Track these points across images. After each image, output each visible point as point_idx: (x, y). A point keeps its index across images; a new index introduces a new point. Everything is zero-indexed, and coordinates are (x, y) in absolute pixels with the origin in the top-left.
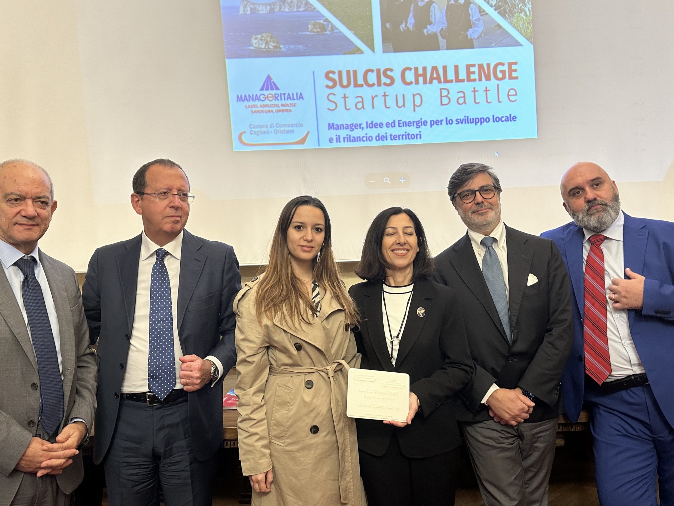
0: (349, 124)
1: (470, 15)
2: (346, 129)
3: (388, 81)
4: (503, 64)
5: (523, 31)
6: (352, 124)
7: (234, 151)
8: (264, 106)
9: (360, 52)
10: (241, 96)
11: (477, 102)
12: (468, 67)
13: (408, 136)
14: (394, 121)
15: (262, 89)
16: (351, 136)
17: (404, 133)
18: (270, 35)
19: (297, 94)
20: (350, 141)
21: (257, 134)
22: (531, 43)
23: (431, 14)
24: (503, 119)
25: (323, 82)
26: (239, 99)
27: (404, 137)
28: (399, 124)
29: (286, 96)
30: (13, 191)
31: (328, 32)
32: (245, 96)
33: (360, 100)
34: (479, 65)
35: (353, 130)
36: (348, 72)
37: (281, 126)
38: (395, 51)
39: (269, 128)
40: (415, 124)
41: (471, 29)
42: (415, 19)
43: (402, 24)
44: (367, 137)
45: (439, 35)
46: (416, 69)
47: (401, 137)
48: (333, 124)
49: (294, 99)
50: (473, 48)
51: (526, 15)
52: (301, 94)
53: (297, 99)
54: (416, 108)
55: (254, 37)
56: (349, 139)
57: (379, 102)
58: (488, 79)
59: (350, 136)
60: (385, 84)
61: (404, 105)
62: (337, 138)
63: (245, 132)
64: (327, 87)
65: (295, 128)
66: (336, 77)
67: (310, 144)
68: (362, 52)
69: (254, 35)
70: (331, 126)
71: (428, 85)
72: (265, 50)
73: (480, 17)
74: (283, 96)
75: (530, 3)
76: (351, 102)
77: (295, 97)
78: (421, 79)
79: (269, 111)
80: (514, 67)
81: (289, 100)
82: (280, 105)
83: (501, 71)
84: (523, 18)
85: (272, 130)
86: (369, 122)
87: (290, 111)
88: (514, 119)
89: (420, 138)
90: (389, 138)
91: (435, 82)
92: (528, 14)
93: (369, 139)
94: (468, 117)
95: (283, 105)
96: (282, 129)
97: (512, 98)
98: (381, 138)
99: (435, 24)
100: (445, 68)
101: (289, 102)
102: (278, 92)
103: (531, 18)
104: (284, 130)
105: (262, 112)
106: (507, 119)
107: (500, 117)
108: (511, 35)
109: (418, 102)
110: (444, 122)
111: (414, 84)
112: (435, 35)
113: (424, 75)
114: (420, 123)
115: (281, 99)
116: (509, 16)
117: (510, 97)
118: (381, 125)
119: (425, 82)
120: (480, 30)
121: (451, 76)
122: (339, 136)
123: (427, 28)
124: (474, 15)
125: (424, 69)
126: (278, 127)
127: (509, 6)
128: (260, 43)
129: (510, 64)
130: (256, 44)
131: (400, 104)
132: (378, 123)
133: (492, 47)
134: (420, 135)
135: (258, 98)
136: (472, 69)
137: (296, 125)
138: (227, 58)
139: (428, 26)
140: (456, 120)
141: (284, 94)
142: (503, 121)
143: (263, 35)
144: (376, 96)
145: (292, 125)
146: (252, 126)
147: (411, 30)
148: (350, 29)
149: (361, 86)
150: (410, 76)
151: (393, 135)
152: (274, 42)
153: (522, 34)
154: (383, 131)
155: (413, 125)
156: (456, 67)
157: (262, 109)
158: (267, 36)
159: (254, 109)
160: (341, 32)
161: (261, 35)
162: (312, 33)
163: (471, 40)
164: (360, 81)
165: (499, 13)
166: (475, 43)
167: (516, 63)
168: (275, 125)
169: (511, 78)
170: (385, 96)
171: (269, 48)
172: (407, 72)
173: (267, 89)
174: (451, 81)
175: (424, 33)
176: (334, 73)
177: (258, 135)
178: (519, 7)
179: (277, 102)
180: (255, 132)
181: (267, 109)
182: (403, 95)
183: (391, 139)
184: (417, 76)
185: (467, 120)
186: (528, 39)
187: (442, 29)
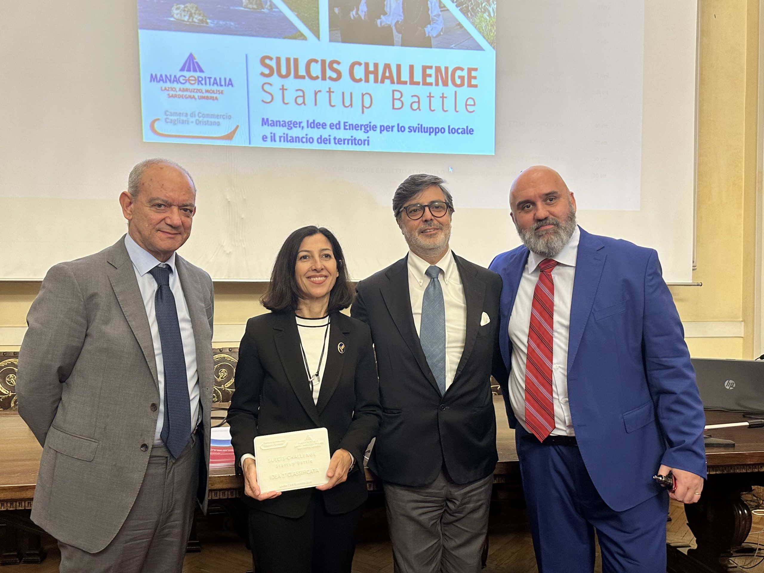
0: (287, 121)
1: (429, 9)
2: (283, 126)
3: (334, 75)
4: (462, 69)
5: (485, 33)
6: (291, 122)
7: (144, 141)
8: (184, 90)
9: (302, 38)
10: (156, 75)
11: (432, 109)
12: (424, 68)
13: (354, 141)
14: (339, 122)
16: (289, 136)
17: (350, 138)
18: (196, 6)
19: (225, 79)
20: (287, 142)
21: (174, 122)
22: (494, 48)
24: (460, 131)
25: (257, 68)
26: (153, 78)
27: (350, 142)
28: (345, 126)
29: (212, 80)
31: (265, 11)
32: (161, 76)
33: (301, 94)
34: (436, 67)
35: (291, 128)
36: (288, 60)
37: (204, 116)
38: (344, 41)
39: (189, 117)
40: (363, 128)
41: (429, 26)
42: (367, 7)
43: (352, 10)
44: (307, 138)
45: (394, 28)
46: (367, 65)
47: (346, 141)
48: (267, 119)
49: (221, 85)
50: (431, 47)
51: (489, 15)
52: (230, 80)
53: (225, 85)
54: (365, 109)
55: (175, 7)
56: (286, 138)
57: (323, 97)
58: (445, 84)
59: (287, 135)
60: (331, 78)
61: (351, 105)
62: (271, 137)
63: (158, 119)
64: (262, 74)
65: (221, 120)
66: (273, 64)
67: (240, 141)
68: (305, 38)
70: (265, 122)
71: (379, 85)
72: (188, 23)
73: (440, 13)
74: (208, 80)
75: (495, 3)
76: (290, 96)
77: (223, 83)
78: (371, 77)
79: (190, 97)
80: (473, 74)
81: (215, 85)
82: (204, 91)
83: (459, 77)
84: (486, 19)
85: (193, 119)
86: (311, 121)
87: (216, 98)
88: (470, 131)
89: (368, 144)
90: (332, 141)
91: (387, 81)
92: (492, 15)
93: (310, 140)
94: (421, 125)
95: (207, 91)
96: (206, 119)
97: (470, 108)
98: (324, 141)
99: (389, 15)
100: (399, 67)
101: (215, 88)
103: (494, 20)
104: (208, 121)
105: (182, 97)
106: (463, 132)
107: (456, 129)
108: (472, 37)
109: (367, 103)
110: (395, 129)
111: (363, 82)
112: (389, 27)
113: (375, 72)
114: (368, 128)
116: (471, 14)
117: (468, 107)
118: (324, 125)
119: (376, 81)
120: (440, 27)
121: (405, 76)
122: (274, 134)
123: (380, 18)
124: (434, 11)
125: (376, 65)
126: (200, 117)
127: (472, 4)
128: (183, 14)
129: (470, 70)
130: (177, 14)
131: (347, 103)
132: (321, 123)
133: (452, 48)
134: (368, 141)
136: (428, 71)
137: (223, 117)
138: (141, 29)
139: (382, 16)
140: (409, 128)
141: (210, 78)
142: (459, 133)
143: (187, 5)
144: (320, 91)
145: (218, 116)
146: (168, 113)
147: (363, 18)
148: (292, 10)
149: (303, 77)
150: (359, 72)
151: (338, 138)
152: (200, 15)
153: (484, 37)
154: (325, 133)
155: (361, 129)
156: (411, 68)
157: (181, 93)
158: (192, 8)
159: (171, 93)
160: (281, 12)
161: (184, 4)
162: (246, 9)
163: (429, 38)
164: (302, 71)
165: (461, 10)
166: (433, 42)
167: (476, 70)
168: (197, 114)
169: (470, 85)
170: (330, 92)
171: (193, 21)
172: (356, 67)
173: (189, 70)
174: (405, 83)
175: (377, 23)
176: (271, 59)
177: (175, 124)
178: (483, 5)
179: (200, 87)
180: (171, 120)
181: (188, 94)
182: (351, 94)
183: (335, 143)
184: (367, 73)
185: (420, 129)
186: (491, 44)
187: (398, 22)
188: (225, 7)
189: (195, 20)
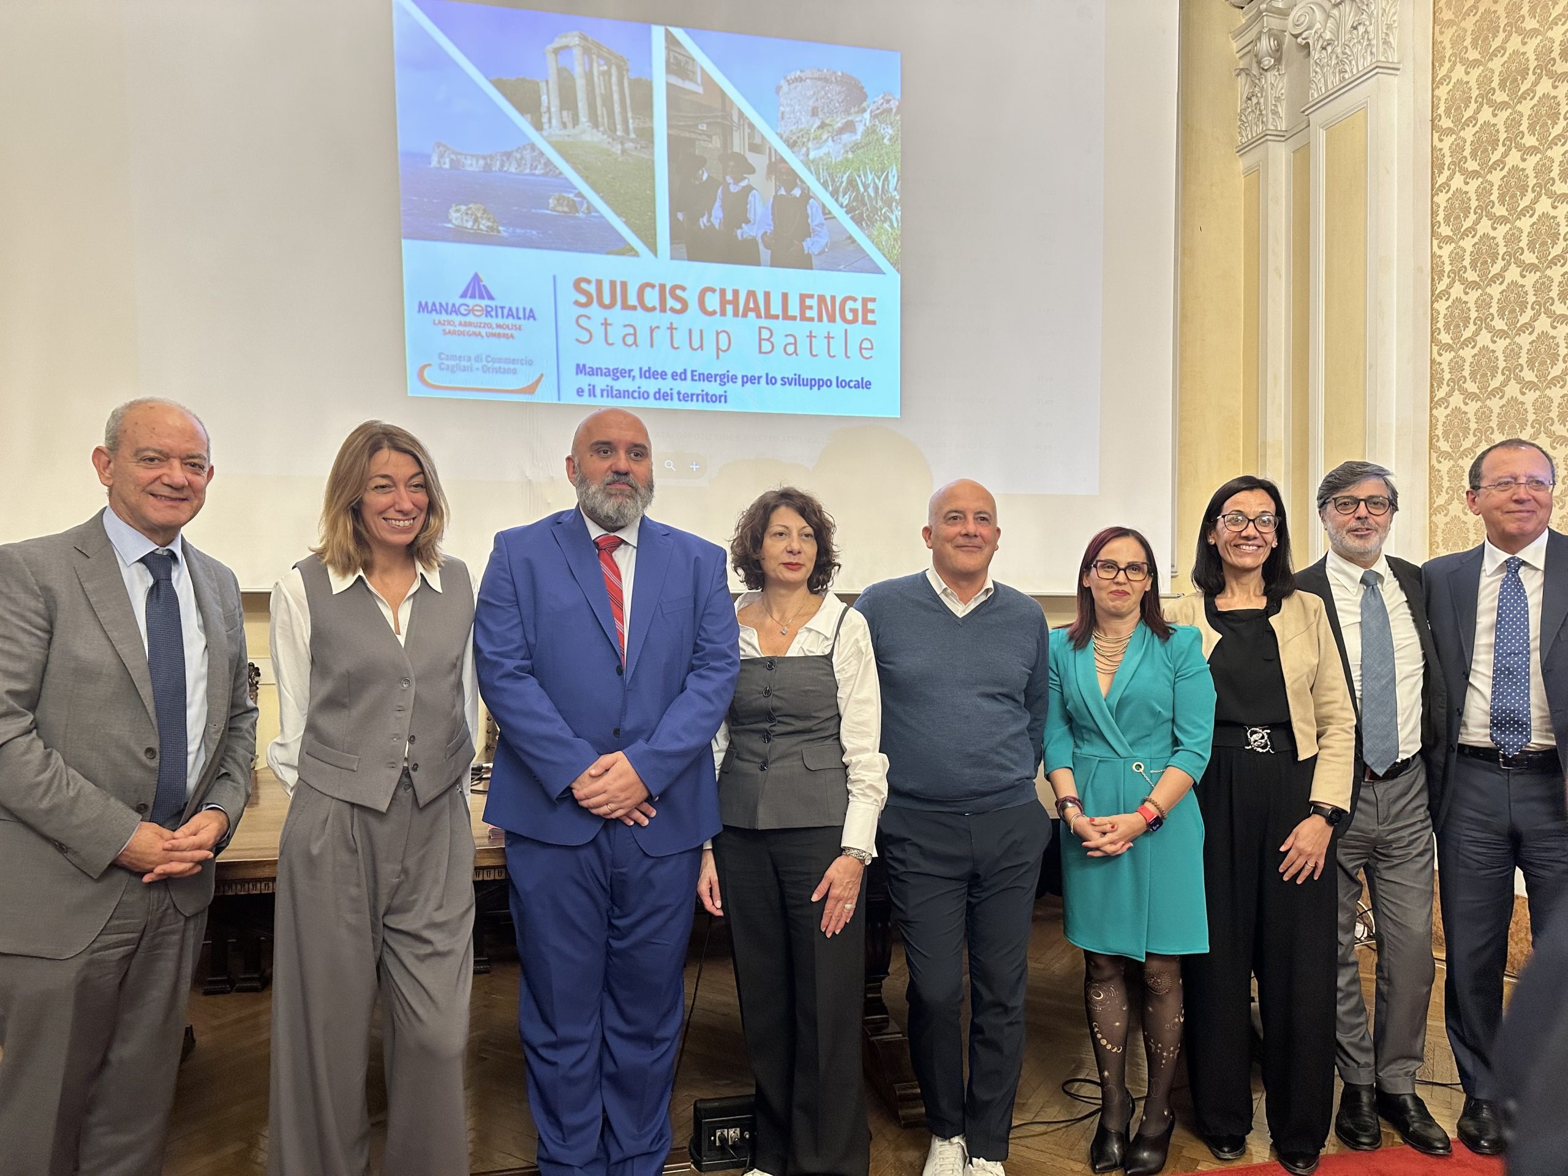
0: (611, 368)
1: (808, 217)
2: (606, 376)
3: (678, 306)
4: (855, 300)
5: (886, 250)
6: (617, 369)
7: (409, 395)
8: (466, 324)
9: (633, 253)
10: (426, 304)
11: (814, 353)
12: (803, 297)
13: (706, 397)
14: (685, 370)
15: (464, 296)
16: (614, 389)
17: (699, 392)
18: (483, 207)
19: (524, 309)
20: (612, 397)
21: (452, 369)
22: (898, 270)
23: (748, 207)
24: (852, 384)
25: (569, 294)
26: (422, 307)
27: (700, 398)
28: (693, 376)
29: (506, 311)
30: (150, 445)
31: (581, 215)
32: (434, 304)
33: (631, 331)
34: (819, 296)
35: (618, 378)
36: (613, 284)
37: (494, 360)
38: (691, 258)
39: (473, 362)
40: (718, 378)
41: (808, 239)
42: (723, 211)
43: (702, 217)
44: (639, 392)
45: (760, 241)
46: (723, 292)
47: (695, 397)
48: (584, 366)
49: (519, 318)
50: (812, 269)
51: (892, 226)
52: (531, 311)
53: (524, 318)
54: (721, 353)
55: (454, 208)
56: (610, 392)
57: (662, 336)
58: (832, 319)
59: (612, 387)
60: (672, 310)
61: (701, 347)
62: (590, 390)
63: (429, 365)
64: (577, 303)
65: (518, 366)
66: (592, 289)
67: (545, 394)
68: (636, 254)
69: (454, 205)
70: (580, 369)
71: (740, 319)
72: (472, 231)
73: (824, 222)
74: (500, 311)
75: (899, 208)
76: (615, 334)
77: (521, 315)
78: (729, 308)
79: (475, 334)
80: (870, 306)
81: (511, 318)
82: (494, 326)
83: (851, 310)
84: (887, 231)
85: (479, 365)
86: (645, 368)
87: (512, 336)
88: (867, 385)
89: (726, 401)
90: (675, 396)
91: (752, 315)
92: (895, 225)
93: (644, 395)
94: (799, 376)
95: (499, 326)
96: (497, 365)
97: (866, 353)
98: (663, 396)
99: (754, 224)
100: (767, 295)
101: (510, 321)
102: (492, 303)
103: (899, 232)
104: (500, 368)
105: (462, 333)
106: (857, 386)
107: (847, 381)
108: (868, 255)
109: (723, 345)
110: (763, 381)
111: (718, 314)
112: (754, 240)
113: (735, 302)
114: (725, 378)
115: (497, 316)
116: (867, 224)
117: (863, 351)
118: (663, 375)
119: (736, 314)
120: (823, 242)
121: (776, 308)
122: (594, 386)
123: (741, 228)
124: (815, 218)
125: (736, 293)
126: (489, 362)
127: (867, 209)
128: (465, 218)
129: (865, 301)
130: (456, 219)
131: (696, 344)
132: (660, 372)
133: (840, 270)
134: (726, 397)
135: (455, 310)
136: (808, 302)
137: (521, 362)
138: (405, 238)
139: (743, 225)
140: (782, 379)
141: (502, 308)
142: (851, 387)
143: (471, 206)
144: (658, 327)
145: (514, 361)
146: (443, 356)
147: (717, 227)
148: (619, 215)
149: (634, 308)
150: (713, 302)
151: (683, 392)
152: (489, 219)
153: (884, 255)
154: (665, 385)
155: (715, 381)
156: (785, 297)
157: (462, 329)
158: (478, 209)
159: (448, 328)
160: (602, 217)
161: (466, 205)
162: (554, 213)
163: (809, 256)
164: (632, 300)
165: (852, 218)
166: (815, 261)
167: (873, 300)
168: (484, 357)
169: (865, 321)
170: (671, 328)
171: (479, 229)
172: (709, 294)
173: (473, 297)
174: (776, 317)
175: (736, 235)
176: (588, 282)
177: (453, 372)
178: (883, 211)
179: (489, 320)
180: (448, 366)
181: (473, 329)
182: (701, 331)
183: (680, 400)
184: (723, 302)
185: (798, 381)
186: (894, 264)
187: (765, 233)
188: (524, 210)
189: (482, 227)
